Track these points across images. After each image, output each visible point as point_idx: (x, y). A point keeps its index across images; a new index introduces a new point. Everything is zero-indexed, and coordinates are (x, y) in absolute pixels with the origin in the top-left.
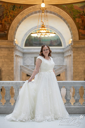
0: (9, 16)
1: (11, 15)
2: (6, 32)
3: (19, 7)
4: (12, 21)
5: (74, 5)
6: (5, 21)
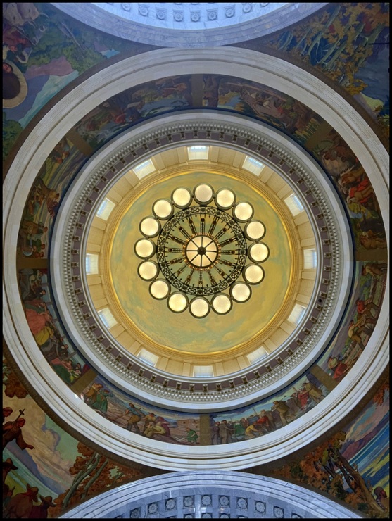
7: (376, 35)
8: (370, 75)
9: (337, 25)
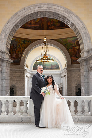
0: (21, 48)
1: (22, 47)
2: (19, 59)
3: (28, 41)
4: (23, 51)
5: (67, 39)
6: (18, 51)
7: (18, 48)
8: (16, 42)
9: (23, 46)
